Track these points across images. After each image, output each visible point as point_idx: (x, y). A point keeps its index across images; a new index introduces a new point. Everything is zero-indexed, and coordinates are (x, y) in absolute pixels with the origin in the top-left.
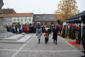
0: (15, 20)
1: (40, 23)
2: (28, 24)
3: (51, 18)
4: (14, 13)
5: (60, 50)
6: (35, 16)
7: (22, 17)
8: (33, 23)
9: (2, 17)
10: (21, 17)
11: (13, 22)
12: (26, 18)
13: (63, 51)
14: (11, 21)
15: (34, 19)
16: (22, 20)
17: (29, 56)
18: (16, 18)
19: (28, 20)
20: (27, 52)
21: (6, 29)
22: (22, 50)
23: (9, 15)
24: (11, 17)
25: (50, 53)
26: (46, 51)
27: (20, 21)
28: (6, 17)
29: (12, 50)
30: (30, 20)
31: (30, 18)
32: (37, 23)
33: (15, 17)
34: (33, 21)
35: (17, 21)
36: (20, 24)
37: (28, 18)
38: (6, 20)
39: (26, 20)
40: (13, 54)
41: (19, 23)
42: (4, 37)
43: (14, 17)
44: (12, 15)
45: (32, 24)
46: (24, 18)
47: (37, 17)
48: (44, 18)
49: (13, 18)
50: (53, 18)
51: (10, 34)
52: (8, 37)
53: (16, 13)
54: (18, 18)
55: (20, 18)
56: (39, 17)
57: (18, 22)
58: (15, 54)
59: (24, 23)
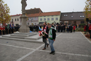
0: (41, 20)
1: (68, 22)
2: (54, 23)
3: (81, 16)
4: (40, 12)
5: (80, 54)
6: (62, 14)
7: (49, 16)
8: (60, 23)
9: (25, 17)
10: (48, 16)
11: (40, 21)
12: (53, 17)
13: (82, 55)
14: (37, 21)
15: (61, 18)
16: (49, 19)
17: (43, 56)
18: (43, 18)
19: (55, 20)
20: (43, 52)
21: (29, 28)
22: (39, 50)
23: (36, 14)
24: (38, 17)
25: (67, 56)
26: (63, 53)
27: (47, 20)
28: (33, 17)
29: (29, 49)
30: (57, 19)
31: (57, 17)
32: (65, 22)
33: (42, 16)
34: (60, 20)
35: (43, 21)
37: (55, 17)
38: (33, 19)
39: (53, 19)
40: (29, 52)
42: (26, 36)
44: (38, 14)
45: (59, 23)
46: (50, 17)
47: (65, 15)
48: (72, 17)
49: (40, 18)
50: (83, 16)
51: (32, 33)
52: (30, 36)
53: (42, 12)
54: (45, 17)
55: (47, 18)
56: (67, 15)
57: (45, 21)
58: (30, 53)
59: (51, 22)
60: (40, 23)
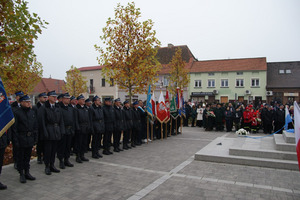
0: (198, 84)
1: (297, 95)
2: (247, 98)
7: (226, 72)
8: (268, 97)
10: (223, 72)
11: (192, 89)
12: (240, 77)
14: (184, 88)
15: (268, 80)
16: (225, 84)
18: (204, 78)
19: (248, 85)
27: (218, 87)
28: (169, 74)
30: (255, 83)
31: (255, 76)
32: (285, 95)
33: (200, 73)
34: (268, 89)
35: (205, 89)
36: (218, 98)
37: (247, 78)
38: (165, 83)
39: (239, 84)
41: (213, 96)
43: (196, 73)
44: (188, 66)
45: (264, 98)
46: (232, 78)
49: (193, 79)
54: (212, 78)
55: (218, 78)
57: (211, 90)
59: (233, 93)
60: (193, 96)
